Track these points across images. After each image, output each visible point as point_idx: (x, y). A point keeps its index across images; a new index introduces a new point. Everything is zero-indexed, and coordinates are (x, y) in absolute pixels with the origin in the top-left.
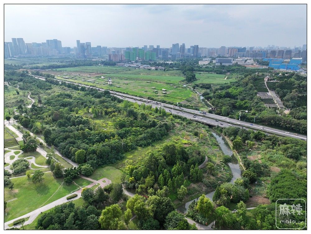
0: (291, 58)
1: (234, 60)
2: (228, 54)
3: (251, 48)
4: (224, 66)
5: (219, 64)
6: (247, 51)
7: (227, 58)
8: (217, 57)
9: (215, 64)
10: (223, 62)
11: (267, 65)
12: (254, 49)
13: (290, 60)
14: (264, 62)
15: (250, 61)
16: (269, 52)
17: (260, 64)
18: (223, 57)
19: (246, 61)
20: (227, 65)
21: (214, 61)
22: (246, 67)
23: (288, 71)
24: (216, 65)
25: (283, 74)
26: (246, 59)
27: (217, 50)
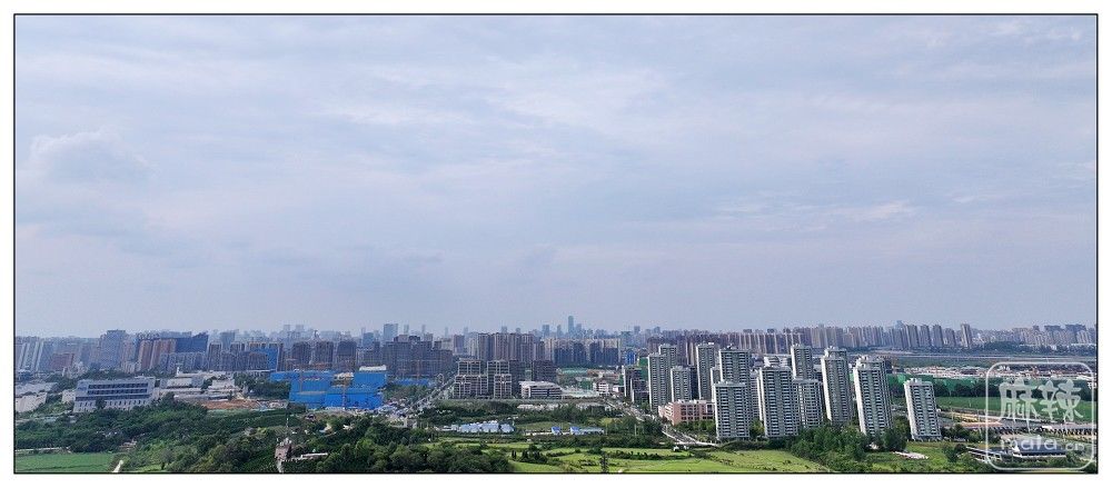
0: (354, 368)
1: (157, 385)
2: (135, 359)
3: (227, 336)
4: (112, 414)
5: (91, 407)
6: (212, 346)
7: (130, 376)
8: (86, 376)
9: (72, 408)
10: (112, 398)
11: (284, 395)
12: (237, 340)
13: (352, 375)
14: (273, 387)
15: (223, 385)
16: (288, 347)
17: (258, 394)
18: (112, 375)
19: (207, 384)
20: (127, 406)
21: (68, 396)
22: (205, 411)
23: (350, 412)
24: (75, 410)
25: (338, 426)
26: (207, 376)
27: (85, 347)
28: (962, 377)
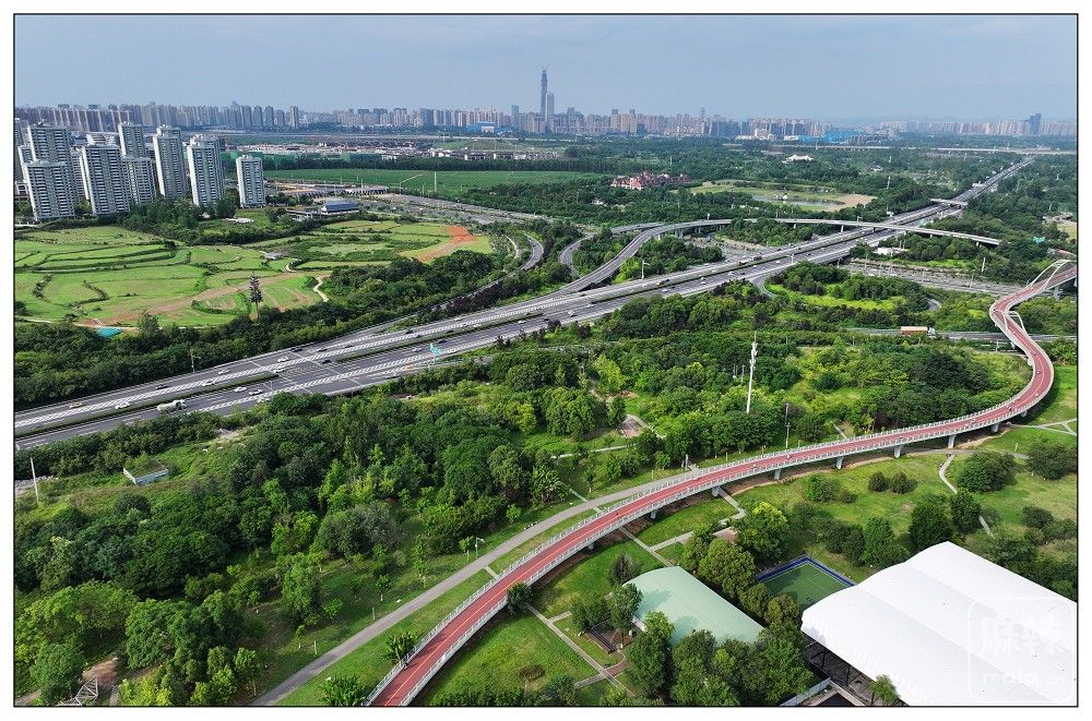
28: (288, 152)
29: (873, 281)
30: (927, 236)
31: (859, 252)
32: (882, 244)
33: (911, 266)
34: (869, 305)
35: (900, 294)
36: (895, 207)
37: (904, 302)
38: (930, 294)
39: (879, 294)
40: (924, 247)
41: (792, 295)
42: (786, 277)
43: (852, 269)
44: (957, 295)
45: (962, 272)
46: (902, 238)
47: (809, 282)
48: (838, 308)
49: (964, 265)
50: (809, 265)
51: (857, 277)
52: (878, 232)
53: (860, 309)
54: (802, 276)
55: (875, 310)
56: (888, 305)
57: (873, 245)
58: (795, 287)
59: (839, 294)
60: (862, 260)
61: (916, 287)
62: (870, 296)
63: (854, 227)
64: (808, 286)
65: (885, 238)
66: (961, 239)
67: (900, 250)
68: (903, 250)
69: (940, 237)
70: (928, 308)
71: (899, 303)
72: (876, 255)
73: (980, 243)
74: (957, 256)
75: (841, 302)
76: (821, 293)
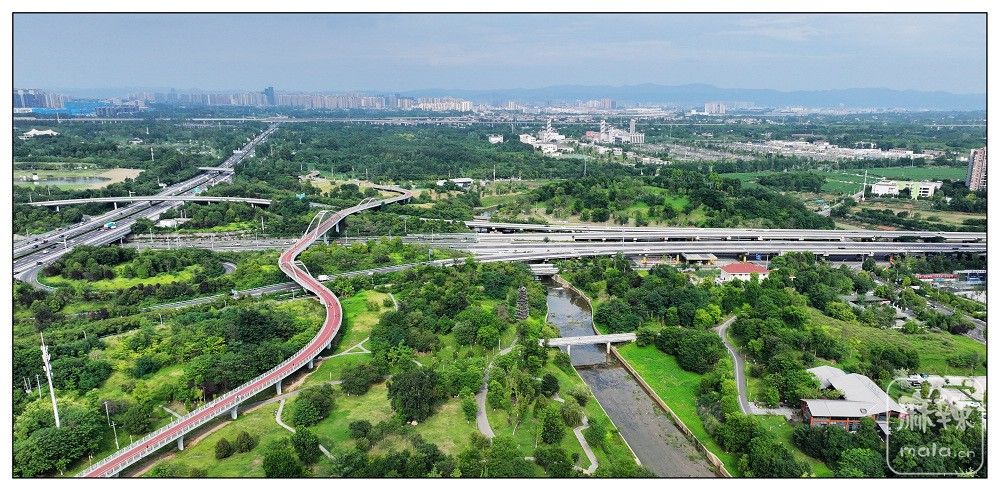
29: (164, 255)
30: (205, 203)
31: (141, 228)
32: (163, 217)
33: (198, 235)
34: (166, 279)
35: (195, 263)
36: (166, 178)
37: (201, 270)
38: (224, 258)
39: (173, 266)
40: (205, 214)
41: (76, 284)
42: (64, 266)
43: (139, 246)
44: (247, 255)
45: (246, 233)
46: (181, 208)
47: (93, 266)
48: (134, 288)
49: (246, 226)
50: (89, 249)
51: (146, 254)
52: (155, 205)
53: (158, 285)
54: (83, 262)
55: (174, 283)
56: (186, 276)
57: (153, 219)
58: (77, 275)
59: (132, 274)
60: (147, 236)
61: (209, 254)
62: (165, 271)
63: (129, 203)
64: (93, 271)
65: (164, 211)
66: (237, 203)
67: (182, 221)
68: (186, 220)
69: (217, 203)
70: (225, 271)
71: (196, 271)
72: (159, 229)
73: (255, 204)
74: (237, 219)
75: (135, 282)
76: (111, 276)
